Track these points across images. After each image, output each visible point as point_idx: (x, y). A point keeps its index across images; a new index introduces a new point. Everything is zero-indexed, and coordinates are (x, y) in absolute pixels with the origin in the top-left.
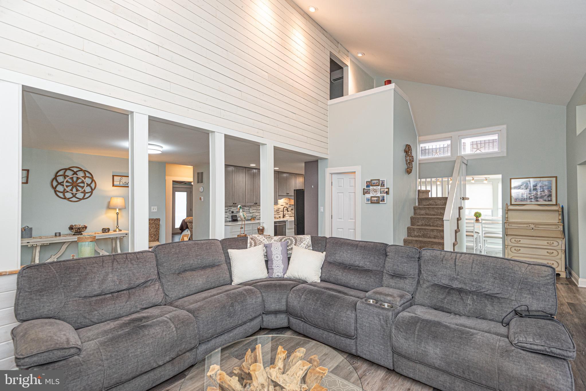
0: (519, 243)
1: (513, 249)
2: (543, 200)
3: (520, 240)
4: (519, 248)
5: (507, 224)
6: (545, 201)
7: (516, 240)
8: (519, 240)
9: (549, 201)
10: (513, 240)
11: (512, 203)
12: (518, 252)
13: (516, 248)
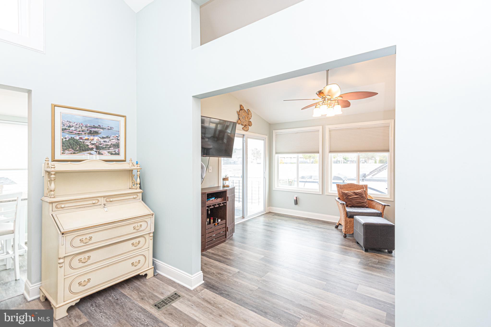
0: (90, 242)
1: (75, 262)
2: (109, 152)
3: (90, 235)
4: (86, 255)
5: (54, 205)
6: (112, 154)
7: (84, 237)
8: (88, 236)
9: (116, 154)
10: (77, 242)
11: (56, 158)
12: (86, 264)
13: (82, 256)
